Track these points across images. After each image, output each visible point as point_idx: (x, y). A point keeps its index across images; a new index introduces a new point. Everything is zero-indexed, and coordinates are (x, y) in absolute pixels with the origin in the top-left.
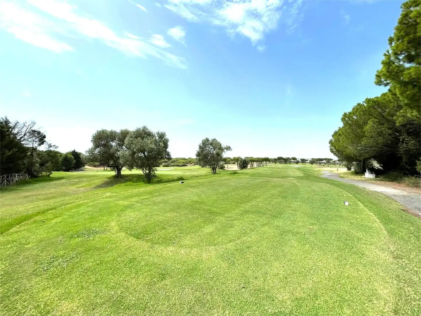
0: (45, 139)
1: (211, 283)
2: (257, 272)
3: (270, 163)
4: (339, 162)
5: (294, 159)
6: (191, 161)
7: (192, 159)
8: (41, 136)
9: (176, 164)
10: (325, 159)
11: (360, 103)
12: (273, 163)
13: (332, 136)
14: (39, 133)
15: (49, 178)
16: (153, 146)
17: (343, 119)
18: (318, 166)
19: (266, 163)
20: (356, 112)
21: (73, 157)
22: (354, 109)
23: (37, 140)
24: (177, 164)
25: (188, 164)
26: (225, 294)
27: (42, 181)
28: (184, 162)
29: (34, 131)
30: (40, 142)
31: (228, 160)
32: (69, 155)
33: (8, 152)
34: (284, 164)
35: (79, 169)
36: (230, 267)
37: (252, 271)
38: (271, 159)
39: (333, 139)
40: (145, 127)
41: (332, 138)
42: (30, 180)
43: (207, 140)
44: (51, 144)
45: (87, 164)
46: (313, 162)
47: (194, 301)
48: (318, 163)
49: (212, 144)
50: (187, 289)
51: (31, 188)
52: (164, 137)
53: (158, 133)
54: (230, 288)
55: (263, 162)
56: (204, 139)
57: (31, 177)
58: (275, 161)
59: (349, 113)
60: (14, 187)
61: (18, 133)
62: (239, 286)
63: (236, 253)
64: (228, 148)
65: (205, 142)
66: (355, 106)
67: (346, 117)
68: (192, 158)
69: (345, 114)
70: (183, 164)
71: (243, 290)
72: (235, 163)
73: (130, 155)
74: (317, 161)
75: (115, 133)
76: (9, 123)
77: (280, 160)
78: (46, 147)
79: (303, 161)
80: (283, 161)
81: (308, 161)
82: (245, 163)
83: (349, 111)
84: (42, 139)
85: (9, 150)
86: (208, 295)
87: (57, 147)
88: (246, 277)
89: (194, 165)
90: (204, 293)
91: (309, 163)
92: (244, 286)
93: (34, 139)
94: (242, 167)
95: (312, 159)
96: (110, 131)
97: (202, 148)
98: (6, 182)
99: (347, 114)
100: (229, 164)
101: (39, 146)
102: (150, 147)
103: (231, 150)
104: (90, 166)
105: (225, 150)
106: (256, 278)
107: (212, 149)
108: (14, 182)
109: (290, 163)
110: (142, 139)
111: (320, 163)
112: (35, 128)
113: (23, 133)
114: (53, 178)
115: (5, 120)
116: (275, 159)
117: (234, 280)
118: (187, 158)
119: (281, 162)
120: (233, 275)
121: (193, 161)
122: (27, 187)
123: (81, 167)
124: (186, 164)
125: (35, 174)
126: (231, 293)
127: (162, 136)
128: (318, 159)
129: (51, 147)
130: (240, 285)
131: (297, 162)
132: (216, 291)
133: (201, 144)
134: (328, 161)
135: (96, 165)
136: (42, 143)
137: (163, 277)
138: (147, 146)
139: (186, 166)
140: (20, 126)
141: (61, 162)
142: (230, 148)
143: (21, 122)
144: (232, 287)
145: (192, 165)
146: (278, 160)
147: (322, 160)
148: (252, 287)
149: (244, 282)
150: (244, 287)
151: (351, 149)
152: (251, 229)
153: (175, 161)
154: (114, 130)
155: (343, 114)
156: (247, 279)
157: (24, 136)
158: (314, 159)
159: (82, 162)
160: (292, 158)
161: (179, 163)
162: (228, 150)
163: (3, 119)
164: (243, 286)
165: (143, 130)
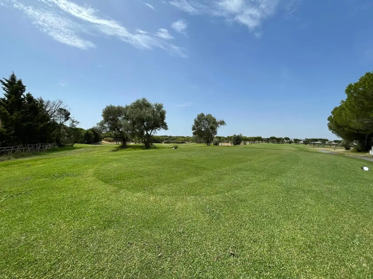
0: (70, 116)
1: (177, 241)
2: (256, 232)
3: (263, 143)
4: (335, 143)
5: (287, 139)
6: (189, 139)
7: (190, 138)
8: (66, 113)
9: (175, 141)
10: (320, 140)
11: (370, 73)
12: (265, 142)
13: (332, 113)
14: (65, 110)
15: (72, 148)
16: (150, 115)
17: (348, 91)
18: (312, 146)
19: (259, 143)
20: (364, 82)
21: (93, 133)
22: (361, 80)
23: (64, 116)
24: (177, 141)
25: (186, 141)
26: (197, 262)
27: (66, 149)
28: (183, 140)
29: (61, 109)
30: (65, 118)
31: (222, 138)
32: (89, 131)
33: (41, 125)
34: (277, 143)
35: (97, 143)
36: (212, 222)
37: (247, 229)
38: (264, 138)
39: (332, 116)
40: (144, 100)
41: (331, 114)
42: (58, 149)
43: (203, 115)
44: (74, 120)
45: (103, 139)
46: (307, 142)
47: (138, 268)
48: (312, 144)
49: (207, 119)
50: (135, 245)
51: (57, 154)
52: (161, 109)
53: (156, 105)
54: (208, 253)
55: (256, 142)
56: (200, 114)
57: (60, 146)
58: (268, 140)
59: (355, 84)
60: (45, 153)
61: (49, 110)
62: (224, 251)
63: (222, 205)
64: (222, 123)
65: (200, 117)
66: (363, 77)
67: (350, 90)
68: (190, 136)
69: (350, 85)
70: (182, 141)
71: (232, 259)
72: (229, 141)
73: (131, 124)
74: (311, 141)
75: (122, 108)
76: (43, 102)
77: (273, 140)
78: (70, 122)
79: (296, 141)
80: (275, 140)
81: (302, 142)
82: (239, 140)
83: (356, 82)
84: (67, 116)
85: (42, 124)
86: (166, 261)
87: (78, 122)
88: (237, 238)
89: (191, 142)
90: (160, 257)
91: (303, 143)
92: (233, 253)
93: (61, 115)
94: (235, 143)
95: (306, 139)
96: (117, 107)
97: (198, 122)
98: (40, 149)
99: (352, 86)
100: (223, 142)
101: (65, 121)
102: (148, 116)
103: (225, 125)
104: (106, 141)
105: (219, 125)
106: (255, 241)
107: (207, 124)
108: (46, 149)
109: (283, 142)
110: (141, 109)
111: (314, 144)
112: (61, 107)
113: (53, 111)
114: (75, 147)
115: (40, 99)
116: (268, 138)
117: (216, 240)
118: (186, 136)
119: (273, 142)
120: (215, 233)
121: (190, 139)
122: (54, 153)
123: (99, 141)
124: (184, 142)
125: (62, 144)
126: (209, 262)
127: (159, 107)
128: (312, 139)
129: (74, 122)
130: (227, 249)
131: (291, 142)
132: (181, 255)
133: (197, 119)
134: (324, 142)
135: (111, 140)
136: (67, 119)
137: (108, 224)
138: (145, 115)
139: (185, 143)
140: (51, 104)
141: (84, 136)
142: (224, 123)
143: (52, 101)
144: (212, 251)
145: (189, 142)
146: (270, 140)
147: (316, 140)
148: (248, 256)
149: (234, 245)
150: (234, 255)
151: (356, 124)
152: (244, 184)
153: (175, 138)
154: (120, 105)
155: (348, 85)
156: (239, 241)
157: (54, 113)
158: (308, 139)
159: (99, 137)
160: (285, 138)
161: (178, 140)
162: (222, 125)
163: (39, 99)
164: (231, 252)
165: (143, 102)
